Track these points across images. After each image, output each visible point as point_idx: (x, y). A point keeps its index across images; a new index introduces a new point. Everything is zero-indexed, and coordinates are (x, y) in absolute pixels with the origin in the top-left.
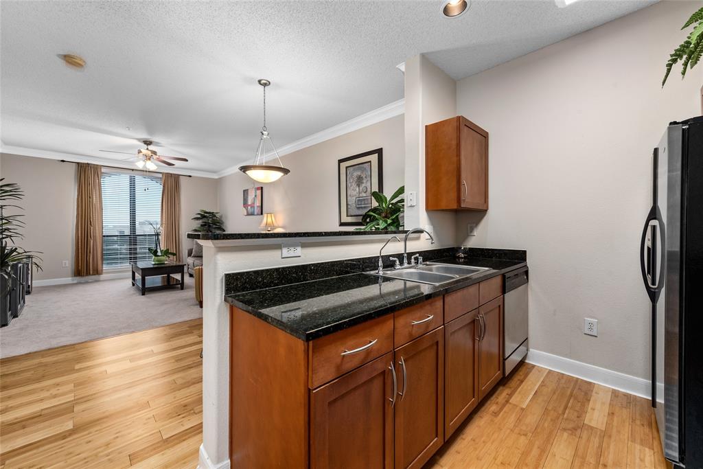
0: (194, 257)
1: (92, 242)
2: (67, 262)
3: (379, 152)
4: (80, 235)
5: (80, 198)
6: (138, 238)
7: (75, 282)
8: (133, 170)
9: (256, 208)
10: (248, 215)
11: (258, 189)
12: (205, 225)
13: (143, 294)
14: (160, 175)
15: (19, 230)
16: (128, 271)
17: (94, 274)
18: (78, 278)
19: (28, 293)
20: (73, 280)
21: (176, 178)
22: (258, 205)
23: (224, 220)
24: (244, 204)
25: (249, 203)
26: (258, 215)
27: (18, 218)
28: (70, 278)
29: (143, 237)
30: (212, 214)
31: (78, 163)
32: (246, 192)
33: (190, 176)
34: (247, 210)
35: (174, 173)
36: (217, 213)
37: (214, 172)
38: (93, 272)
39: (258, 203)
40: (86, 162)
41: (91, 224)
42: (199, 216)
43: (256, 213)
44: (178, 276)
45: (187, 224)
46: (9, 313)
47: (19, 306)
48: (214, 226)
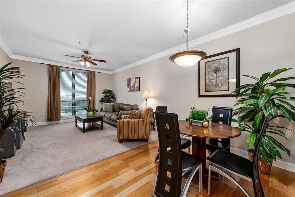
0: (104, 112)
1: (55, 104)
2: (43, 114)
3: (238, 51)
4: (50, 101)
5: (50, 82)
6: (76, 102)
7: (47, 124)
8: (74, 69)
9: (136, 88)
10: (130, 91)
11: (137, 78)
12: (107, 96)
13: (84, 133)
14: (87, 72)
15: (21, 99)
16: (74, 118)
17: (56, 120)
18: (48, 122)
19: (25, 131)
20: (46, 123)
21: (93, 73)
22: (137, 86)
23: (115, 93)
24: (128, 86)
25: (131, 85)
26: (137, 91)
27: (21, 90)
28: (45, 122)
29: (78, 102)
30: (110, 91)
31: (49, 65)
32: (129, 80)
33: (100, 72)
34: (130, 89)
35: (93, 71)
36: (112, 90)
37: (111, 70)
38: (56, 119)
39: (137, 85)
40: (52, 64)
41: (55, 95)
42: (104, 92)
43: (135, 90)
44: (99, 123)
45: (99, 96)
46: (15, 148)
47: (21, 142)
48: (111, 97)
